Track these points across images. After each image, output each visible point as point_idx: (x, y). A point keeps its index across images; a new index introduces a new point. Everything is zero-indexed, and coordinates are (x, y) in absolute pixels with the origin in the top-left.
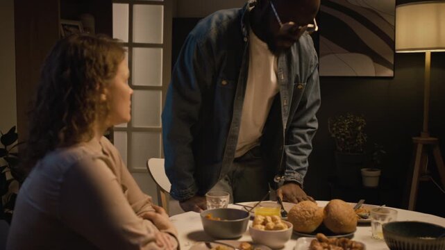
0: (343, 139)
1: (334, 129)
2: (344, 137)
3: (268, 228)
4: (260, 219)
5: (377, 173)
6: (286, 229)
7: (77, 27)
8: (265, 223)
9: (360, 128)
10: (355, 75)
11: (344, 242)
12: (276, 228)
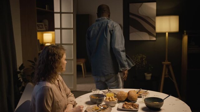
0: (138, 63)
1: (135, 59)
2: (138, 62)
3: (110, 101)
4: (108, 97)
5: (150, 75)
6: (116, 101)
7: (42, 25)
8: (109, 99)
9: (144, 59)
10: (142, 40)
11: (133, 104)
12: (113, 101)
